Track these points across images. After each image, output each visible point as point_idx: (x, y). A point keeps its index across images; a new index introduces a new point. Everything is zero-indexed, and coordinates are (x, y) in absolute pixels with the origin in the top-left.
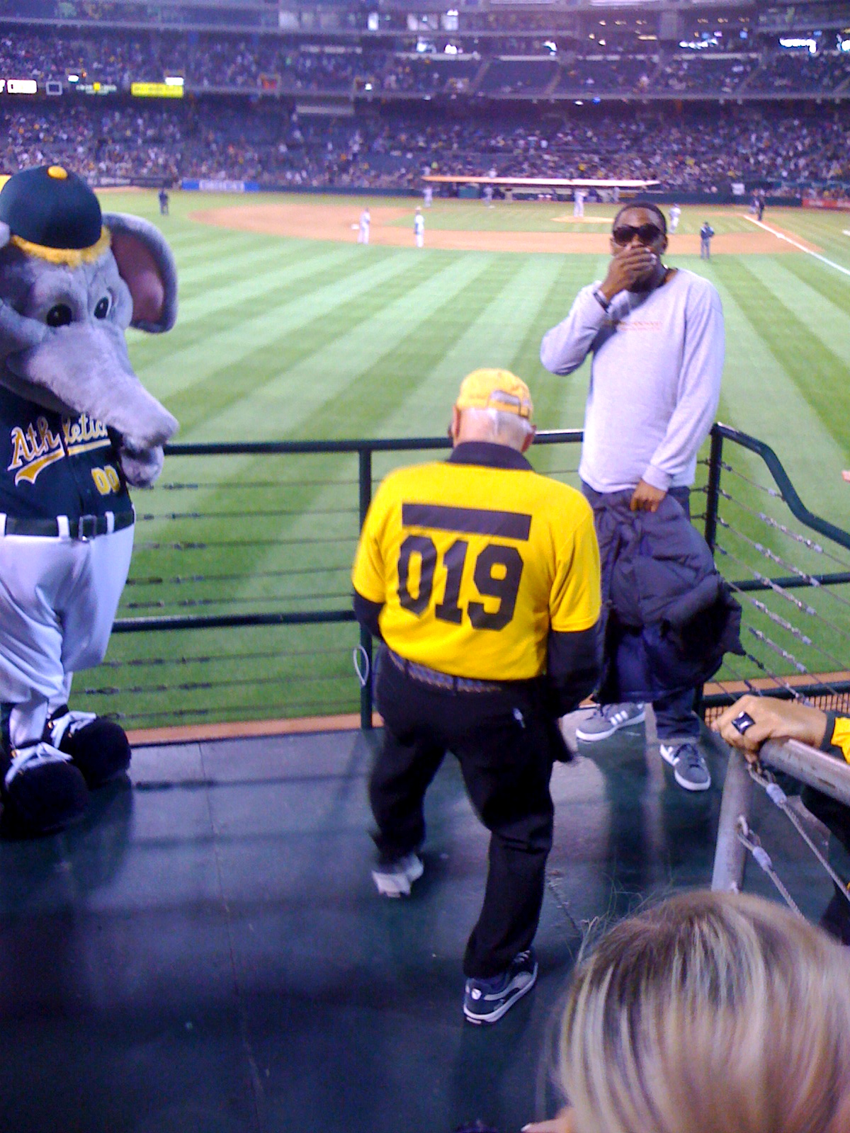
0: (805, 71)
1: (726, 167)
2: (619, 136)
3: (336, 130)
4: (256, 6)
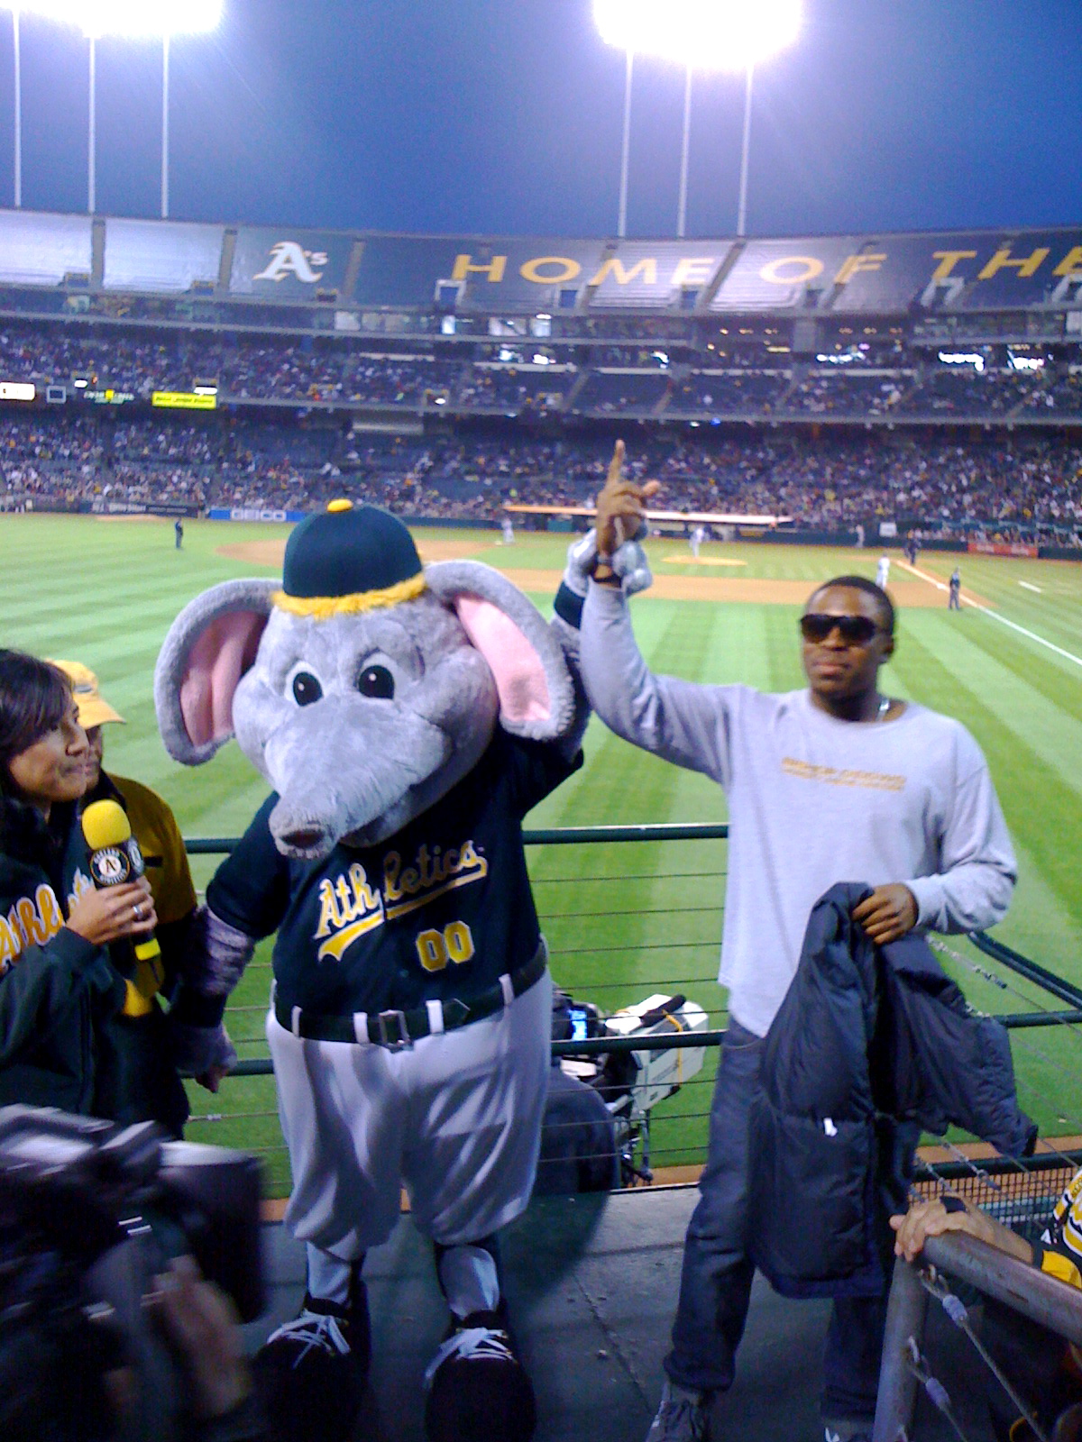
0: (970, 391)
1: (874, 504)
2: (743, 464)
3: (401, 451)
4: (308, 305)
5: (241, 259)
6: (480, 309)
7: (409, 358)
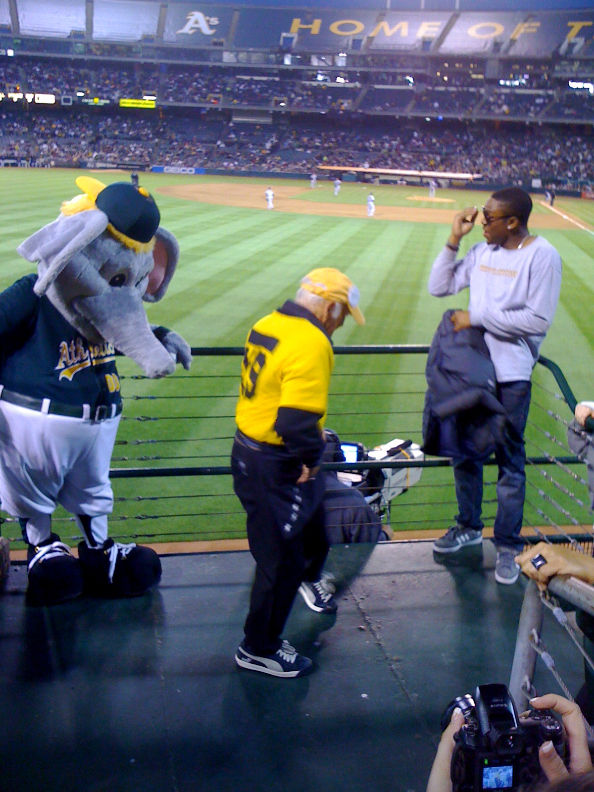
0: (586, 105)
1: (529, 168)
2: (455, 143)
3: (259, 133)
4: (207, 48)
5: (170, 21)
6: (306, 50)
7: (264, 79)
